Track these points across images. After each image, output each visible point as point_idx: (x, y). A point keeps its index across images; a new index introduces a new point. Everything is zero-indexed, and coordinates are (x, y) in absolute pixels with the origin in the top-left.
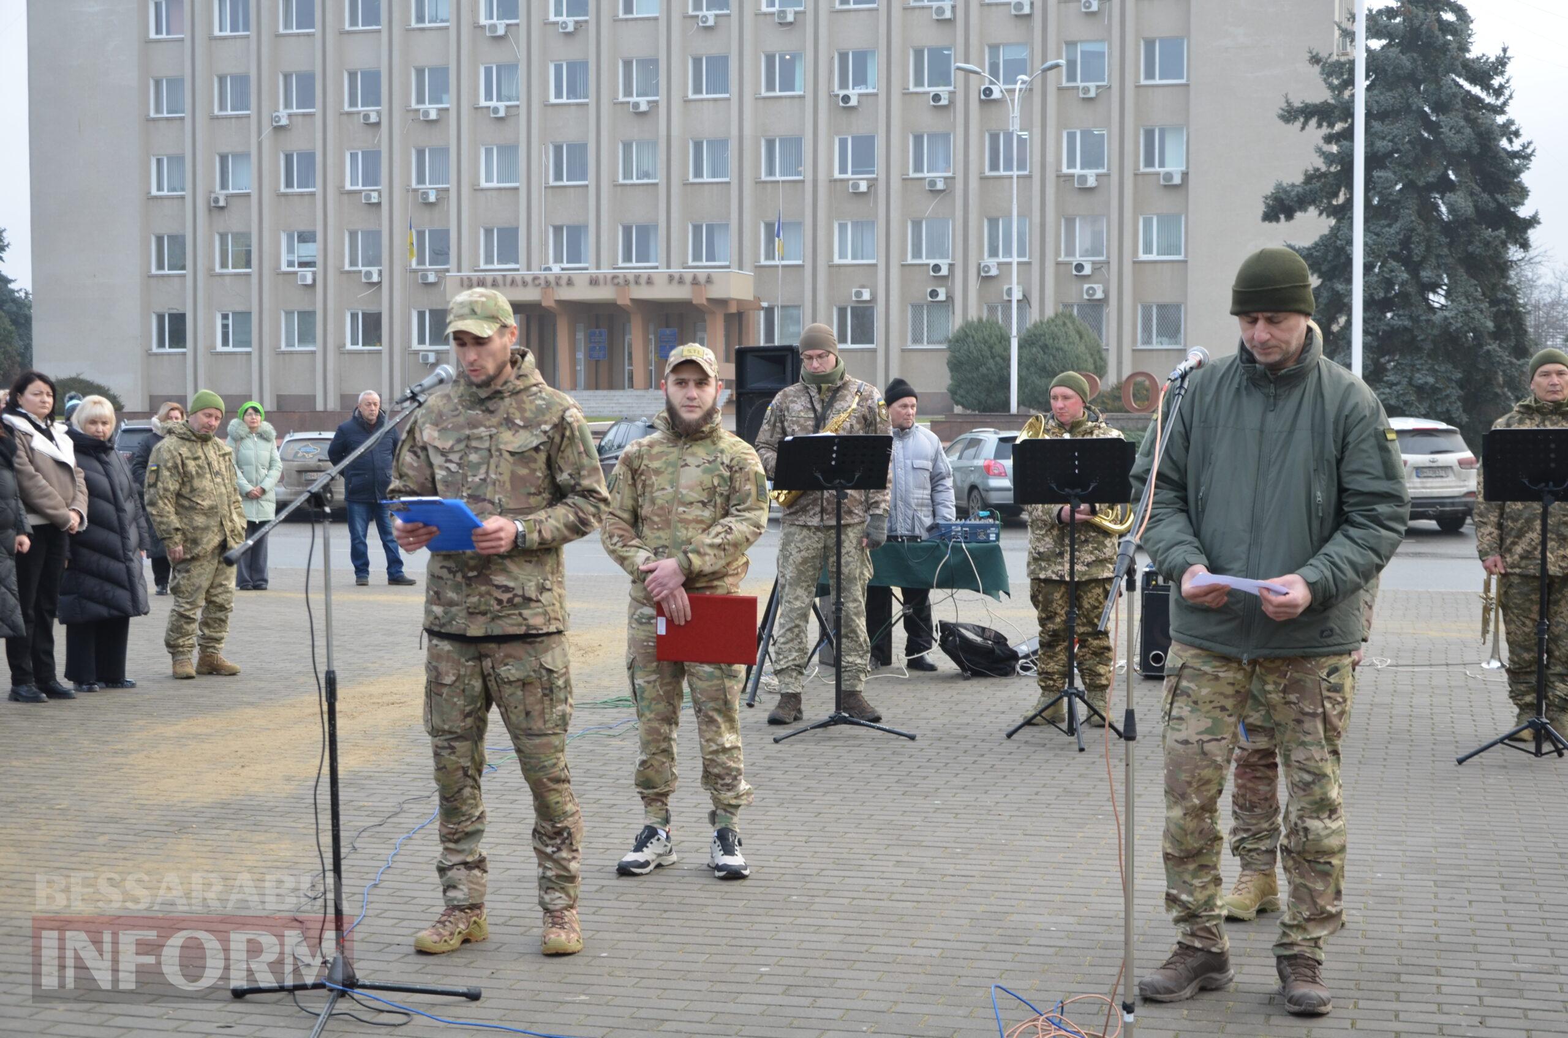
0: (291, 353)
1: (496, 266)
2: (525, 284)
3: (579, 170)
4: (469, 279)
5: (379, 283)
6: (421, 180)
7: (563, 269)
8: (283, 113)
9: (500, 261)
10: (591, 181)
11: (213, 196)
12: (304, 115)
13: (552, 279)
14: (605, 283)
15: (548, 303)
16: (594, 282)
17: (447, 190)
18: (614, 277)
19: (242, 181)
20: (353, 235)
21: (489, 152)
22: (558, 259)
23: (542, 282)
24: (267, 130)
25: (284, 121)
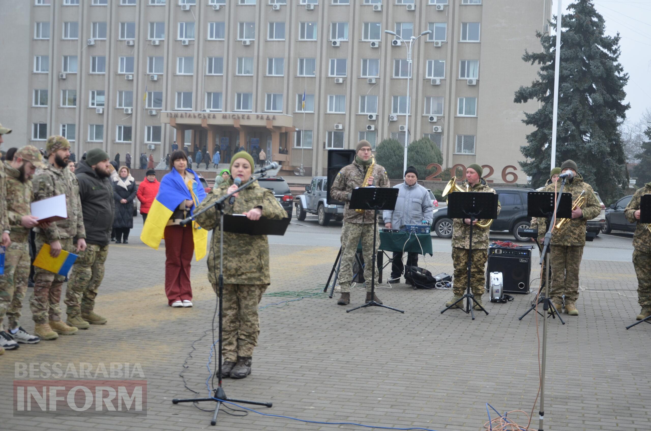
0: (92, 143)
1: (182, 109)
2: (195, 117)
3: (219, 69)
4: (171, 114)
5: (131, 114)
6: (151, 70)
7: (211, 111)
8: (92, 40)
9: (184, 107)
10: (224, 74)
11: (60, 74)
12: (101, 41)
13: (206, 115)
14: (229, 118)
15: (204, 125)
16: (224, 117)
17: (162, 75)
18: (233, 115)
19: (73, 68)
20: (121, 93)
21: (180, 60)
22: (209, 107)
23: (202, 116)
24: (85, 47)
25: (92, 43)
